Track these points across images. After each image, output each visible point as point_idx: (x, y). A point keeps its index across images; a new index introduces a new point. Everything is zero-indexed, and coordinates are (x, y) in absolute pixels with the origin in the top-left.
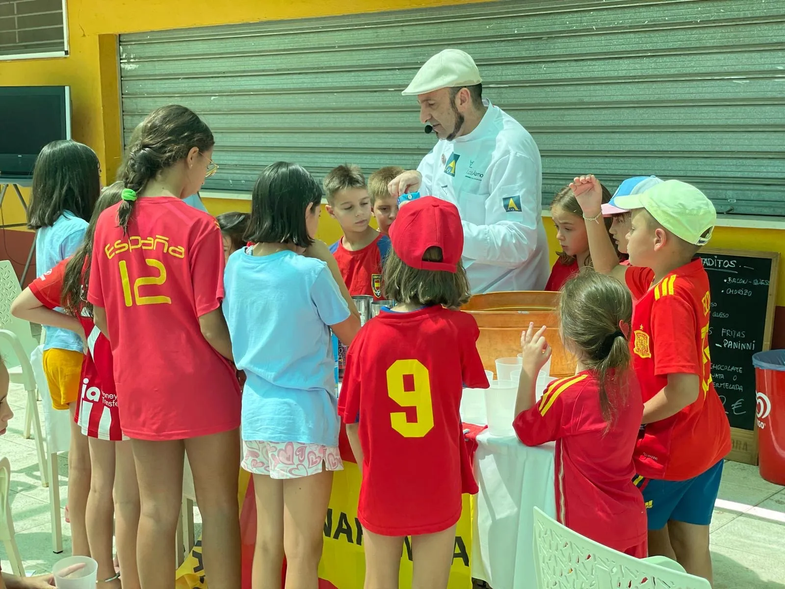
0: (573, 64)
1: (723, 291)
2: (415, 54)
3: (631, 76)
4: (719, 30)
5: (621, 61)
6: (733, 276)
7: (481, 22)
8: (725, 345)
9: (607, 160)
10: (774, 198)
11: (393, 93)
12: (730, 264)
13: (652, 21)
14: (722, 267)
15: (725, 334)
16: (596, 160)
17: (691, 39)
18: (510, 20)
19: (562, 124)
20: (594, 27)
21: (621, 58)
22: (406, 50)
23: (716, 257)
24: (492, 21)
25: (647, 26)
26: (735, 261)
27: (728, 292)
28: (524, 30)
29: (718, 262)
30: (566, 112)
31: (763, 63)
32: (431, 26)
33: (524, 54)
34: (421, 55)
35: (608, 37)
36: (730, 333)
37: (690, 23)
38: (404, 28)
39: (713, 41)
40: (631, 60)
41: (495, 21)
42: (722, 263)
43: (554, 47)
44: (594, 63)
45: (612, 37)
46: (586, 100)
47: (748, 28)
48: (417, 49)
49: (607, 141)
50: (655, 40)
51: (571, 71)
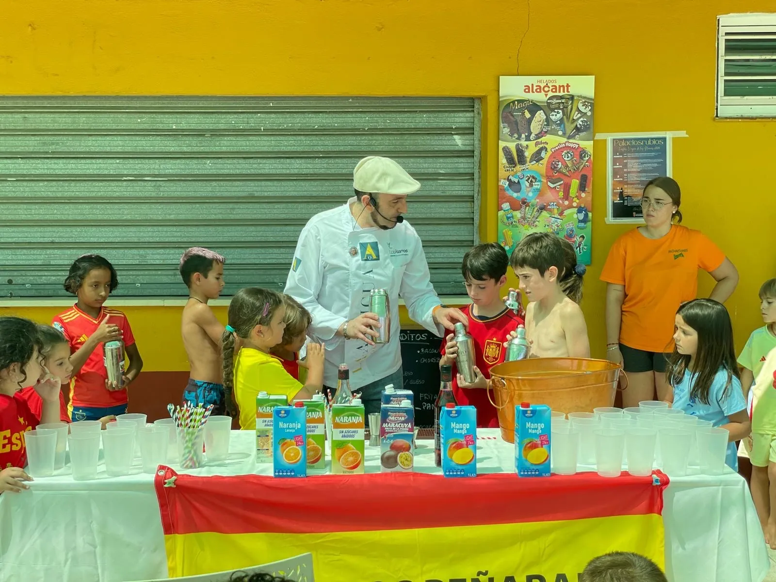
0: (241, 161)
1: (417, 361)
2: (44, 143)
3: (303, 174)
4: (387, 138)
5: (293, 161)
6: (425, 347)
7: (131, 116)
8: (424, 407)
9: (282, 250)
10: (441, 280)
11: (15, 184)
12: (422, 337)
13: (322, 127)
14: (415, 340)
15: (423, 398)
16: (271, 251)
17: (361, 144)
18: (167, 116)
19: (232, 217)
20: (262, 128)
21: (292, 158)
22: (33, 138)
23: (408, 332)
24: (143, 115)
25: (317, 130)
26: (426, 334)
27: (422, 361)
28: (184, 126)
29: (410, 337)
30: (236, 206)
31: (427, 167)
32: (64, 115)
33: (185, 149)
34: (53, 144)
35: (278, 138)
36: (428, 397)
37: (358, 130)
38: (26, 115)
39: (382, 147)
40: (303, 160)
41: (149, 116)
42: (414, 337)
43: (220, 144)
44: (264, 161)
45: (282, 138)
46: (256, 194)
47: (413, 137)
48: (46, 138)
49: (281, 233)
50: (327, 143)
51: (240, 167)
